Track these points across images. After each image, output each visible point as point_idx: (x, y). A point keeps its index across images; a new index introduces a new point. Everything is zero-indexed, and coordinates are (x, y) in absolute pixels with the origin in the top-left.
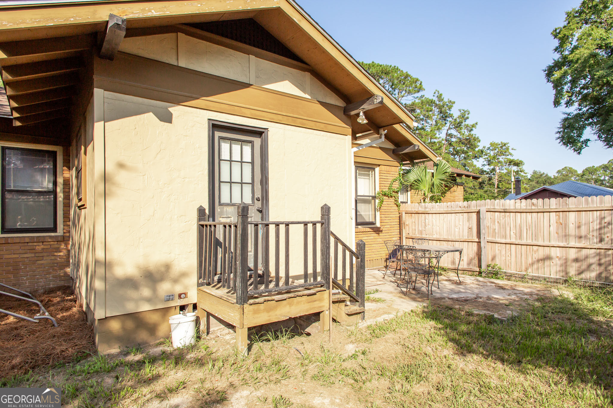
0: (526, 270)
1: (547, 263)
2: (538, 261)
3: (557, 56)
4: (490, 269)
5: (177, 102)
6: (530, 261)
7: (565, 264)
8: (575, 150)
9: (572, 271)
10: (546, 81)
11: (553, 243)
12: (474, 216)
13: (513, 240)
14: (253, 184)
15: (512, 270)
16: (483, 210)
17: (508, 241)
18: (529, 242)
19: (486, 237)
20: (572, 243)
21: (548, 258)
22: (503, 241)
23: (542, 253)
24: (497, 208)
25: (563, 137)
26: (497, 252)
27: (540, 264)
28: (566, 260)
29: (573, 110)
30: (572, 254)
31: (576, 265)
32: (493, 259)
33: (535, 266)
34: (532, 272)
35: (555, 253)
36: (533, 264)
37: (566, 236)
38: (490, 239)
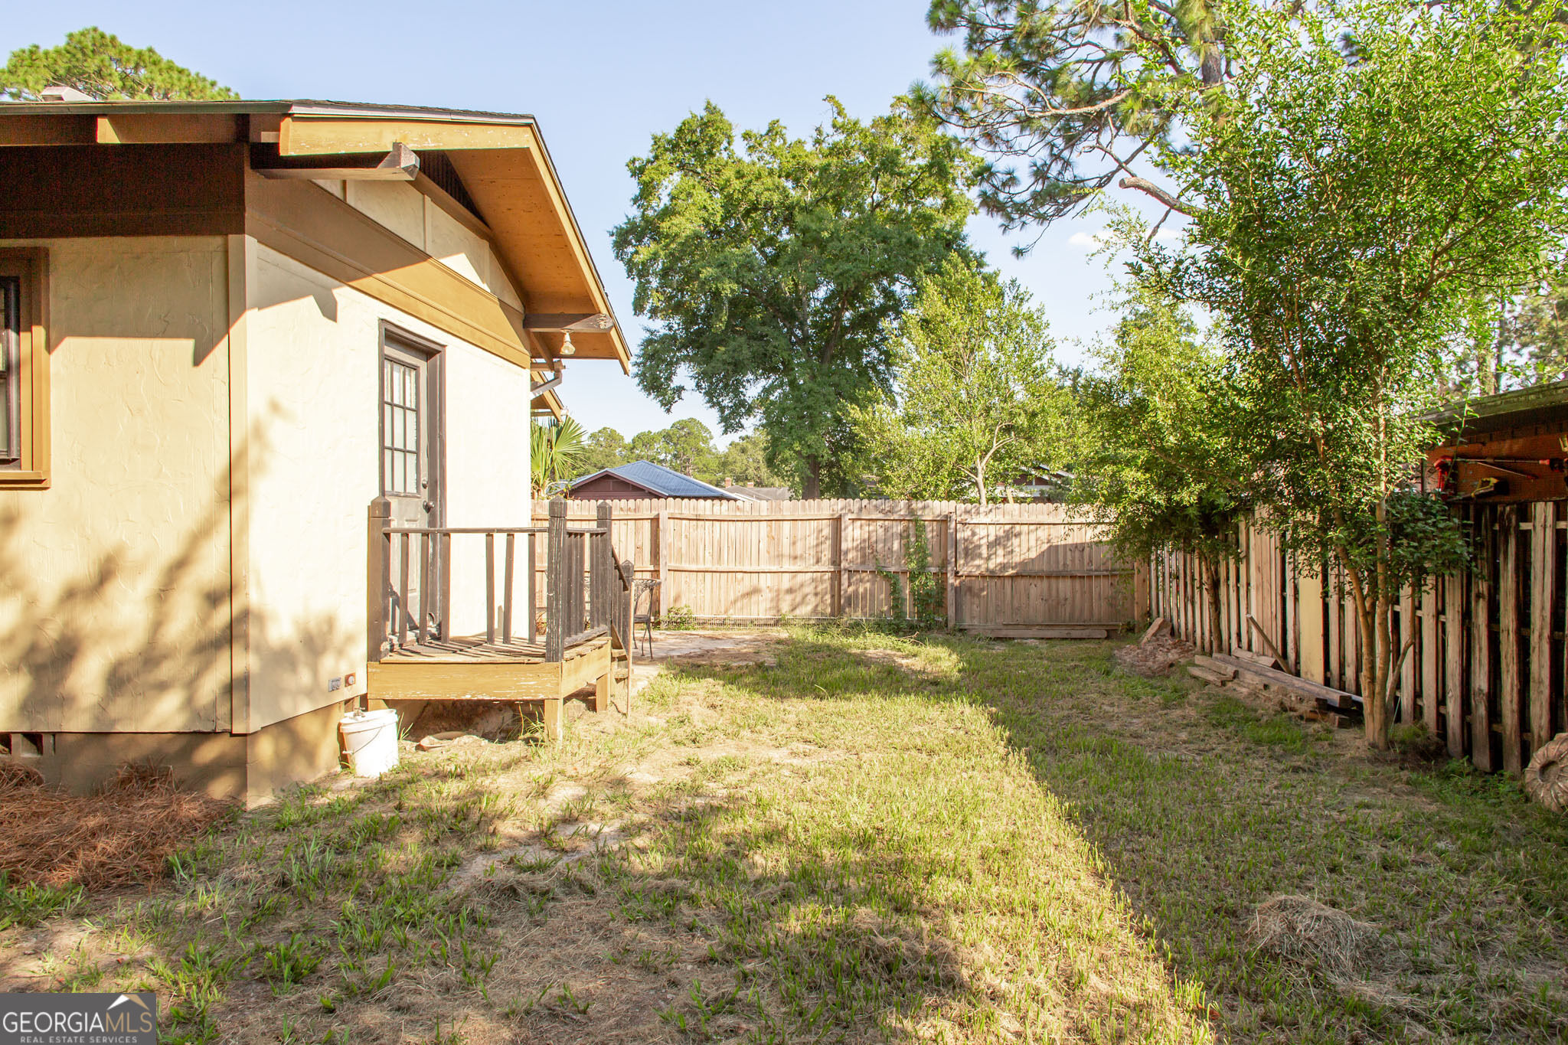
0: (726, 612)
1: (754, 598)
2: (743, 596)
3: (635, 212)
4: (672, 614)
5: (345, 279)
6: (732, 597)
7: (777, 599)
8: (663, 404)
9: (785, 607)
10: (613, 255)
11: (764, 567)
12: (647, 525)
13: (709, 566)
14: (417, 453)
15: (704, 615)
16: (664, 516)
17: (701, 567)
18: (732, 567)
19: (667, 561)
20: (787, 567)
21: (756, 591)
22: (694, 567)
23: (748, 582)
24: (687, 514)
25: (644, 374)
26: (684, 587)
27: (745, 601)
28: (778, 591)
29: (659, 325)
30: (786, 582)
31: (789, 598)
32: (677, 599)
33: (739, 604)
34: (735, 615)
35: (765, 581)
36: (735, 601)
37: (780, 556)
38: (673, 565)
